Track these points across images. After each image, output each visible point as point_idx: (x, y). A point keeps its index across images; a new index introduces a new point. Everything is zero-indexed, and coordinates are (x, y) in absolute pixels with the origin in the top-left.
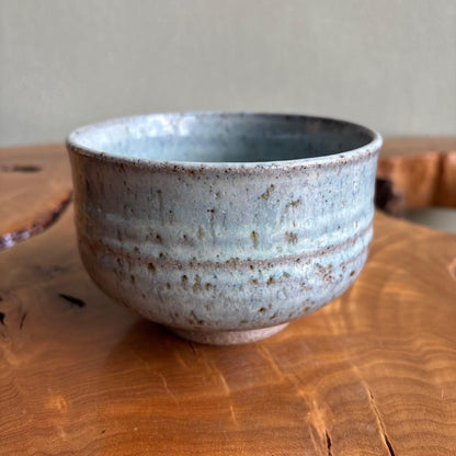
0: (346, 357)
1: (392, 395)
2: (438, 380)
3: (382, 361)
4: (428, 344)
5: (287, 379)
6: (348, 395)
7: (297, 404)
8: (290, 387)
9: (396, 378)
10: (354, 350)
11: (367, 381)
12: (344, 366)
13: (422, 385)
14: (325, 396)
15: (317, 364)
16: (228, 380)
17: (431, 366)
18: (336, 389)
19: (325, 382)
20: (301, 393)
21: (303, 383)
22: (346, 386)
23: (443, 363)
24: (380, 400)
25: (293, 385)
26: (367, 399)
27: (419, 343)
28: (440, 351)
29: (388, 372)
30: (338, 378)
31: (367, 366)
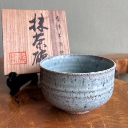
0: (99, 115)
1: (110, 125)
2: (121, 122)
3: (108, 116)
4: (120, 113)
5: (85, 120)
6: (99, 124)
7: (87, 126)
8: (85, 122)
9: (111, 121)
10: (101, 113)
11: (104, 121)
12: (99, 117)
13: (117, 123)
14: (94, 124)
15: (92, 116)
16: (71, 120)
17: (120, 118)
18: (96, 123)
19: (94, 121)
20: (88, 123)
21: (89, 121)
22: (99, 122)
23: (123, 118)
24: (107, 126)
25: (86, 121)
26: (104, 126)
27: (118, 112)
28: (123, 115)
29: (109, 119)
30: (97, 120)
31: (104, 117)
